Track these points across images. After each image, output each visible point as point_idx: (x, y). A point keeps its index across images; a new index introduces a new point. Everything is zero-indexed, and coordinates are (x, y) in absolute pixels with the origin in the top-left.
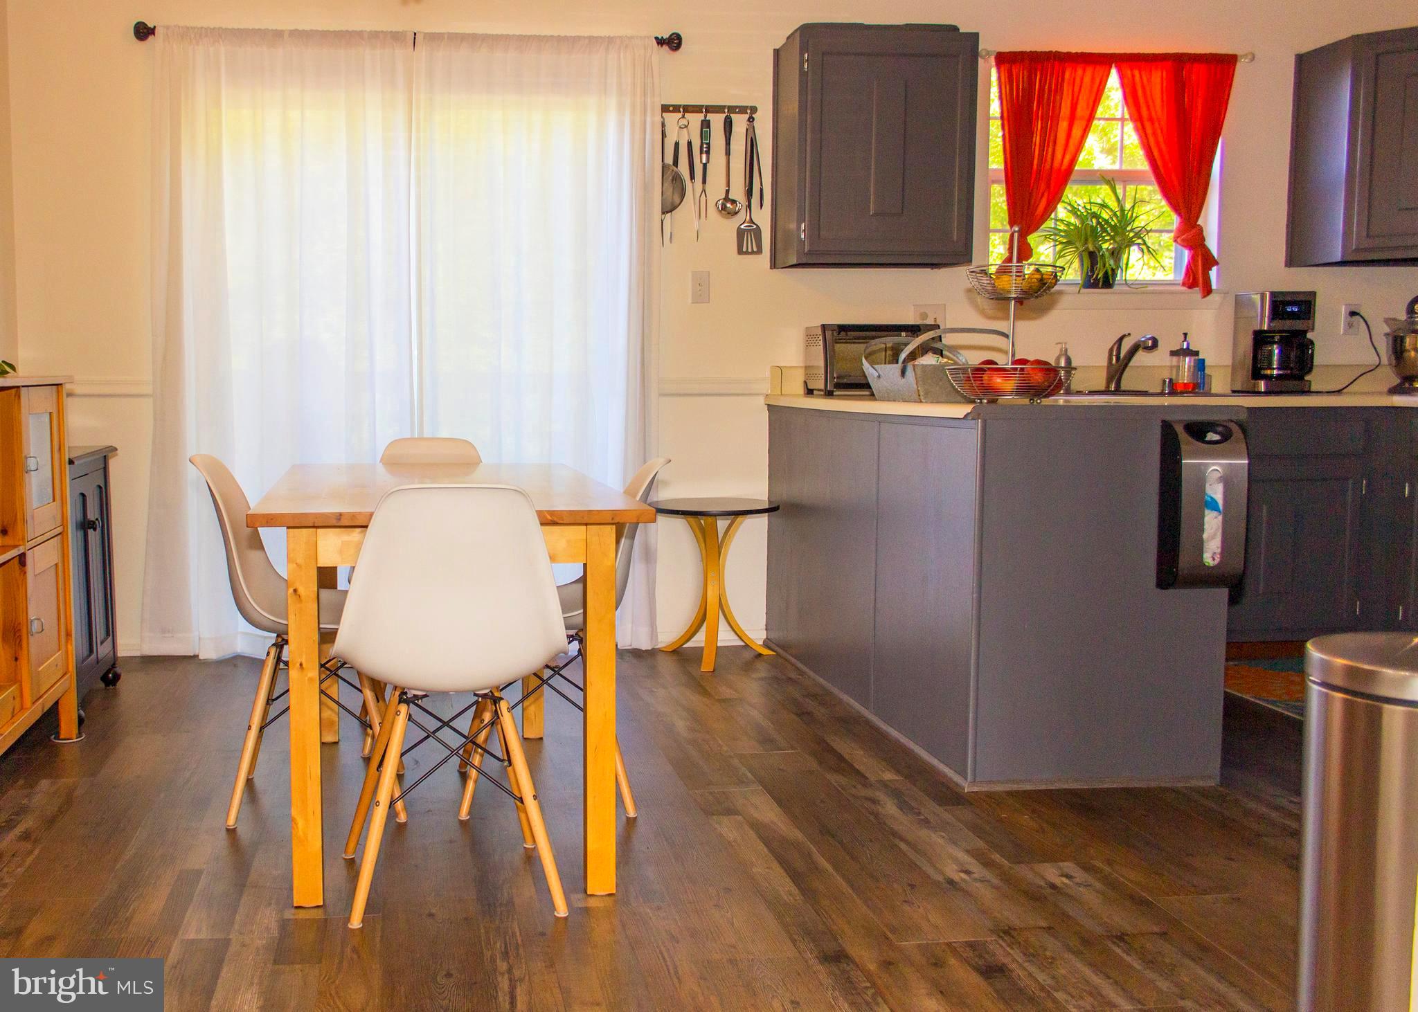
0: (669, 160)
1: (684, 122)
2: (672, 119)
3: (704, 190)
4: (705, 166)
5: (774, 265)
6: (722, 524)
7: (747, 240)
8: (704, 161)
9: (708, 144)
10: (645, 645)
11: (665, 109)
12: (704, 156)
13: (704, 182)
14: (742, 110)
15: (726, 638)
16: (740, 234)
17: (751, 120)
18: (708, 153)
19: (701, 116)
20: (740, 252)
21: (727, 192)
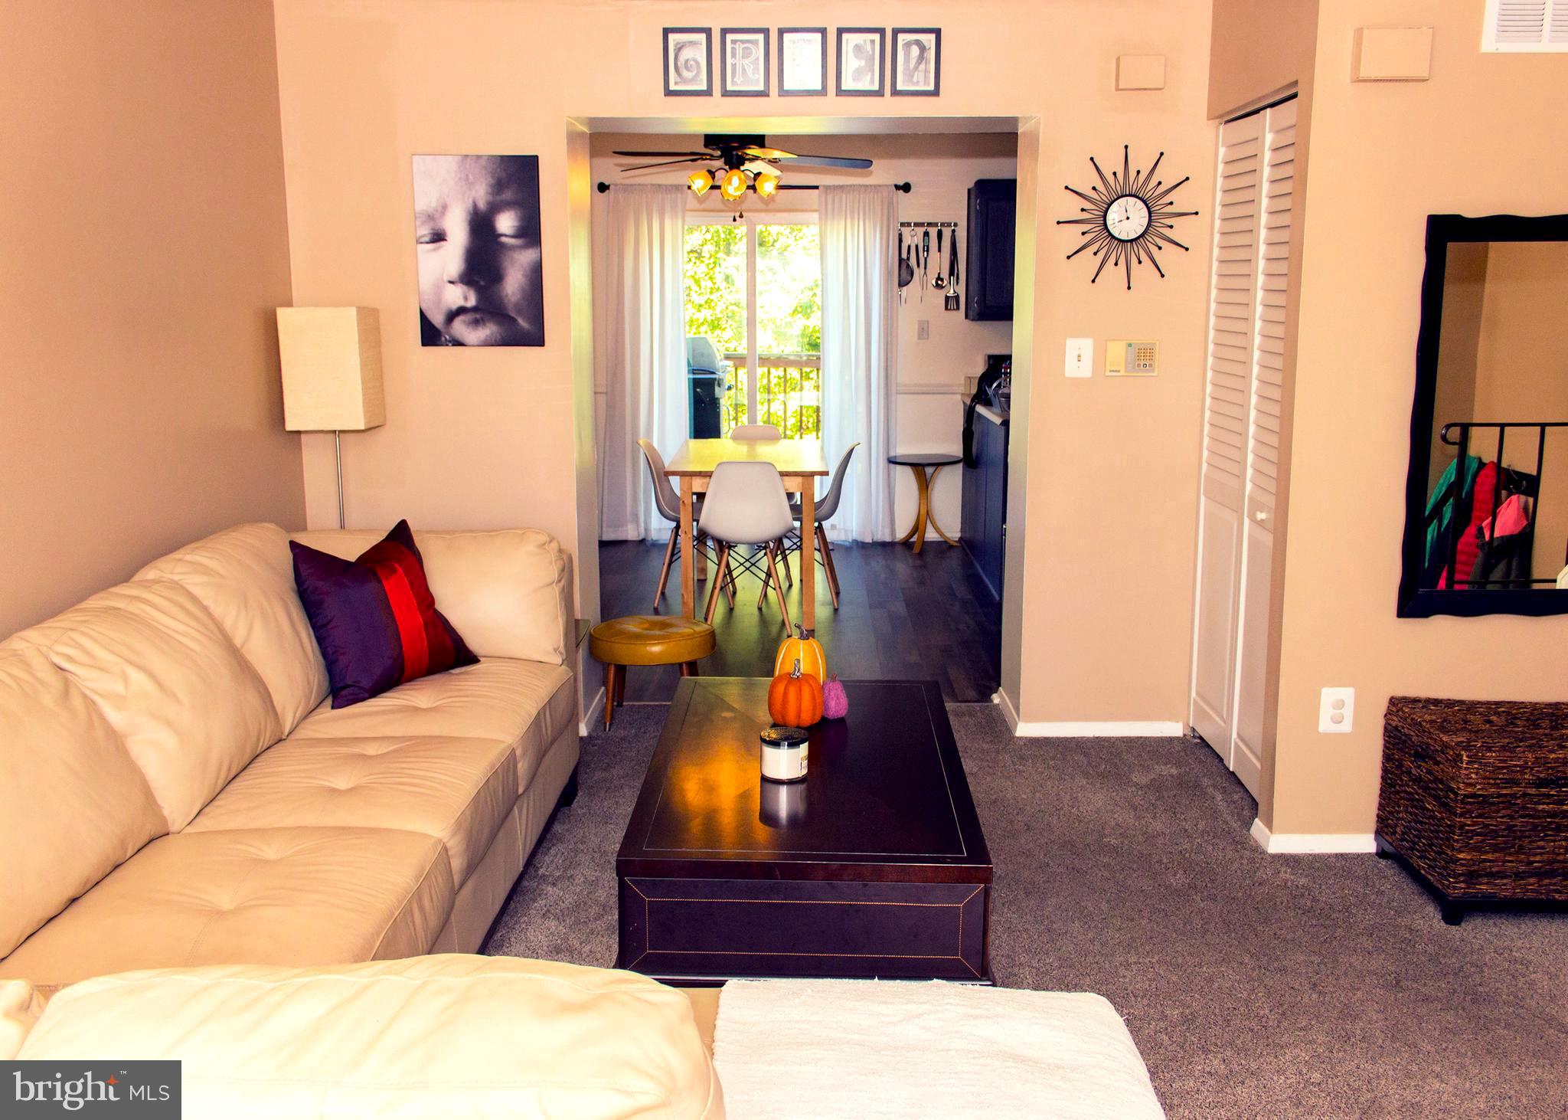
0: (904, 255)
1: (913, 233)
2: (906, 231)
3: (925, 272)
4: (926, 259)
5: (967, 317)
6: (929, 470)
7: (950, 303)
8: (925, 256)
9: (928, 247)
10: (888, 539)
11: (902, 225)
12: (926, 253)
13: (925, 268)
14: (949, 225)
15: (931, 535)
16: (947, 298)
17: (954, 231)
18: (928, 251)
19: (923, 229)
20: (946, 309)
21: (939, 274)
